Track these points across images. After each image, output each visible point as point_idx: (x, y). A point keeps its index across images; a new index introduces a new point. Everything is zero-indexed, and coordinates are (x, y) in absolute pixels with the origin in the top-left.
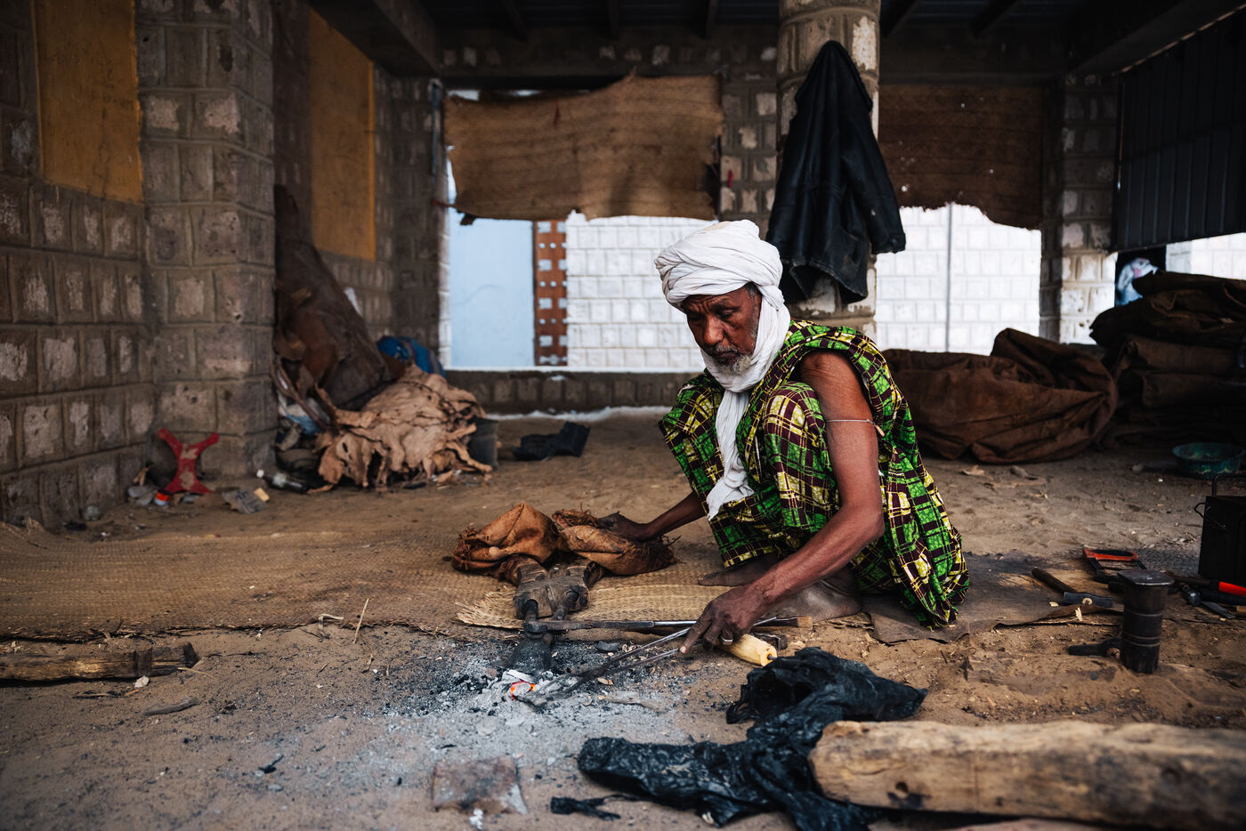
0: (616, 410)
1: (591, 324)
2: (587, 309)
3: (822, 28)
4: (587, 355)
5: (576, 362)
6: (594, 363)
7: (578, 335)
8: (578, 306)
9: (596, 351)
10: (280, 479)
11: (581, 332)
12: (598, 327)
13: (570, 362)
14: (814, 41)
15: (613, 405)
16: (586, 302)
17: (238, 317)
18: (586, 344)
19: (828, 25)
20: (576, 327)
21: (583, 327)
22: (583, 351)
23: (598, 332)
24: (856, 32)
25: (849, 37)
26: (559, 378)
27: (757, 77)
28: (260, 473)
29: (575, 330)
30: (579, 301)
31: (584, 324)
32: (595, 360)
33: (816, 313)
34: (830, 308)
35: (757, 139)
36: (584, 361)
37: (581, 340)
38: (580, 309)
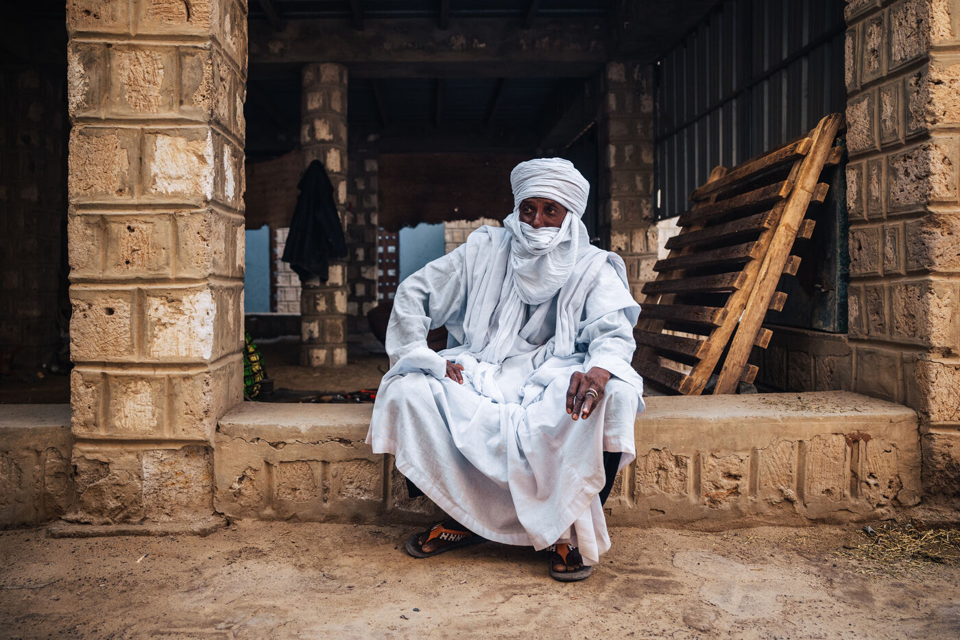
0: (284, 337)
1: (291, 287)
2: (288, 278)
3: (313, 153)
4: (288, 305)
5: (282, 310)
6: (292, 310)
7: (283, 294)
8: (283, 276)
9: (293, 303)
10: (54, 369)
11: (285, 292)
12: (294, 289)
13: (279, 310)
14: (310, 159)
15: (282, 335)
16: (288, 274)
17: (35, 289)
18: (287, 299)
19: (316, 152)
20: (282, 289)
21: (287, 289)
22: (286, 303)
23: (295, 292)
24: (328, 155)
25: (325, 158)
26: (254, 319)
27: (365, 151)
28: (44, 366)
29: (281, 291)
30: (283, 274)
31: (287, 287)
32: (293, 309)
33: (312, 286)
34: (318, 284)
35: (365, 184)
36: (286, 310)
37: (285, 297)
38: (284, 279)
